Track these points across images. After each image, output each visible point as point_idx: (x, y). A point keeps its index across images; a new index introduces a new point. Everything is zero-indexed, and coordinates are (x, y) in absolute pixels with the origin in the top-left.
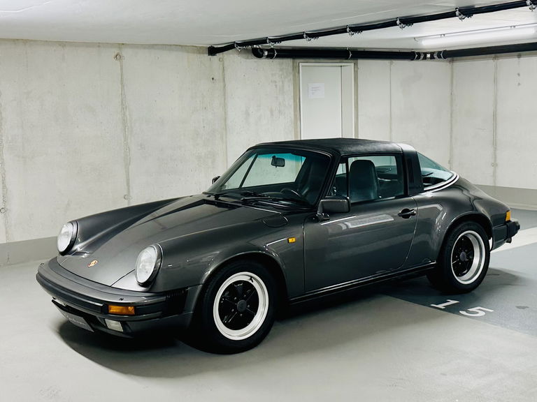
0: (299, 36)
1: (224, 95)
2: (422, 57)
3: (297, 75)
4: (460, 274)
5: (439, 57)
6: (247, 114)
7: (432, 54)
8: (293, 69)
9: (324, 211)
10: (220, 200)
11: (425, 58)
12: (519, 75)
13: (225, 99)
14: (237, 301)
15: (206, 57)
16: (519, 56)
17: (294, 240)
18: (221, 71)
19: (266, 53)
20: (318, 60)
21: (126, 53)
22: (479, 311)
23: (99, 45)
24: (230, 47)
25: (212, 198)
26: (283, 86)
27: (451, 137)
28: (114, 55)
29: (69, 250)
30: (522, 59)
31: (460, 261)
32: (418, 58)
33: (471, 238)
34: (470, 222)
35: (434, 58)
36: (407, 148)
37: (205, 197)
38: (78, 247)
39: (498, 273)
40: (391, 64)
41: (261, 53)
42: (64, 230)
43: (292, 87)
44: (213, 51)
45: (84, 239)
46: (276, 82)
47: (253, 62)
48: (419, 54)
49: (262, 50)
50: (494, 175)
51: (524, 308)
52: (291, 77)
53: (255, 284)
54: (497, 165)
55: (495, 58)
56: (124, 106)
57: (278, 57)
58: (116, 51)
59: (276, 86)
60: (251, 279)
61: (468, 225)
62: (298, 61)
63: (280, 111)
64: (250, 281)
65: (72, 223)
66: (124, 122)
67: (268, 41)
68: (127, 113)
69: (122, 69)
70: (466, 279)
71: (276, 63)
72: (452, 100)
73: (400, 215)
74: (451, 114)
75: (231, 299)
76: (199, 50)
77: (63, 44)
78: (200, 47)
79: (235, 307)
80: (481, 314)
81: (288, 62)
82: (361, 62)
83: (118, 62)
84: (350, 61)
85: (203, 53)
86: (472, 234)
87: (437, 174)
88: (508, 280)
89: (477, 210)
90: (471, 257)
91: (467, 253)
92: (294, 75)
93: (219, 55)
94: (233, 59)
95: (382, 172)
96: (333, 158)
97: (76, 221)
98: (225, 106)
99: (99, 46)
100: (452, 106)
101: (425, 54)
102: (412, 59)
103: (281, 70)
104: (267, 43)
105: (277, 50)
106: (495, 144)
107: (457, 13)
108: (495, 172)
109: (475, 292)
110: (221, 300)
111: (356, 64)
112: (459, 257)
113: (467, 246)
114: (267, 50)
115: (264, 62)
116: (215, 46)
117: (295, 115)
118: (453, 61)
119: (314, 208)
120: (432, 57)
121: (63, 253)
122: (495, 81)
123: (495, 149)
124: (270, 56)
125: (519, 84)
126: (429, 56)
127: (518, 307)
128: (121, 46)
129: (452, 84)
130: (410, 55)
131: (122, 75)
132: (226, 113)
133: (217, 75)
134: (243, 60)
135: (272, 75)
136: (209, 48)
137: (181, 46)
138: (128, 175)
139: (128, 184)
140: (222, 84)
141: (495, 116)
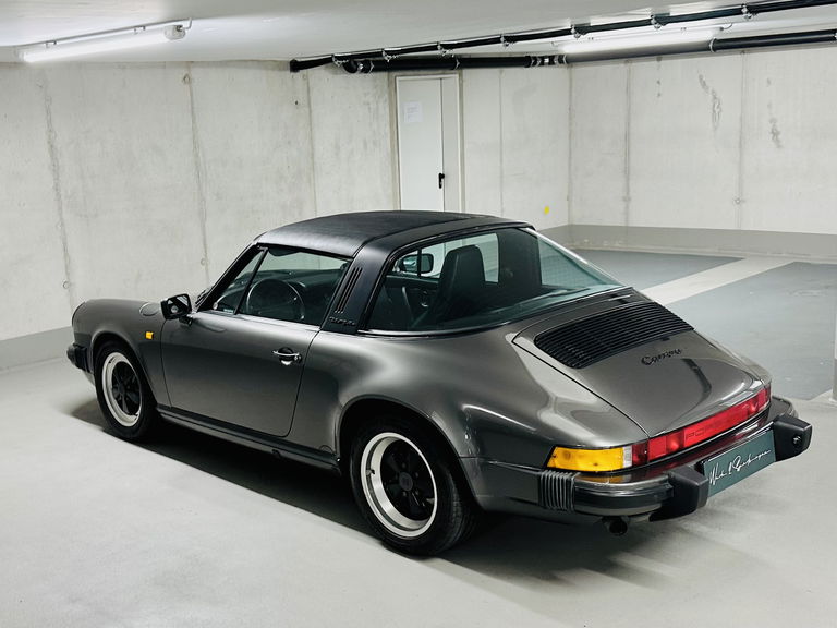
1: (311, 124)
2: (539, 62)
3: (393, 92)
5: (561, 62)
6: (337, 148)
7: (551, 58)
8: (389, 86)
11: (542, 64)
12: (659, 82)
13: (311, 130)
15: (288, 74)
16: (659, 60)
18: (305, 92)
19: (361, 67)
21: (196, 73)
23: (164, 65)
24: (325, 61)
26: (377, 108)
28: (181, 77)
30: (662, 63)
32: (535, 64)
35: (553, 64)
40: (501, 72)
41: (355, 67)
43: (387, 110)
44: (296, 66)
46: (369, 104)
47: (343, 78)
48: (535, 58)
49: (356, 63)
50: (627, 213)
52: (386, 95)
54: (629, 199)
55: (628, 61)
56: (195, 143)
57: (374, 70)
58: (184, 72)
59: (369, 109)
62: (394, 74)
63: (374, 143)
66: (197, 165)
67: (384, 53)
68: (200, 154)
69: (191, 95)
72: (570, 118)
76: (277, 65)
78: (281, 62)
81: (383, 76)
82: (468, 73)
83: (187, 86)
84: (455, 71)
85: (284, 69)
92: (390, 94)
93: (303, 72)
94: (319, 76)
98: (311, 138)
99: (164, 67)
100: (570, 124)
101: (543, 58)
102: (528, 66)
103: (375, 87)
105: (373, 62)
106: (627, 173)
108: (627, 207)
111: (461, 75)
114: (362, 62)
115: (357, 78)
116: (298, 60)
117: (392, 146)
118: (572, 67)
120: (551, 63)
122: (628, 91)
123: (628, 179)
124: (365, 70)
125: (659, 95)
126: (547, 60)
128: (190, 64)
129: (571, 95)
130: (525, 61)
131: (192, 103)
132: (313, 148)
133: (302, 99)
134: (330, 76)
135: (365, 95)
136: (291, 62)
137: (258, 61)
138: (204, 234)
139: (205, 245)
140: (307, 110)
141: (627, 136)
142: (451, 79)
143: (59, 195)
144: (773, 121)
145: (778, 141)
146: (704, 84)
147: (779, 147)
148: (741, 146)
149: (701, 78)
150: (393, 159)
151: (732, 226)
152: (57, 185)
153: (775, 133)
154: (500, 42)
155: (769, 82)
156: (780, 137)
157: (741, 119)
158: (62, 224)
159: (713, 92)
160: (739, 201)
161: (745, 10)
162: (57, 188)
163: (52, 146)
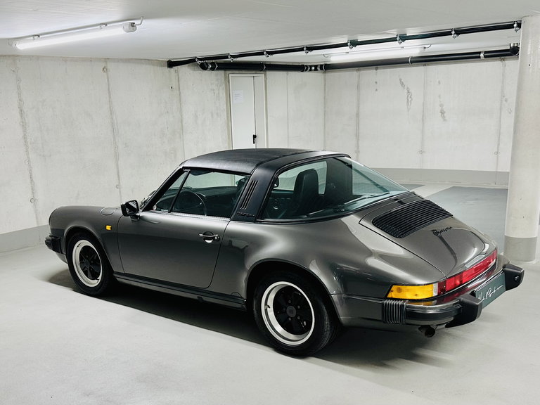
1: (180, 101)
2: (309, 69)
3: (227, 83)
5: (321, 69)
7: (316, 66)
8: (225, 79)
11: (311, 70)
12: (376, 83)
13: (180, 105)
15: (166, 69)
16: (377, 69)
18: (177, 81)
19: (210, 66)
20: (241, 72)
21: (111, 66)
26: (219, 93)
28: (102, 68)
30: (378, 71)
32: (307, 70)
40: (287, 74)
41: (207, 67)
43: (224, 95)
44: (171, 64)
46: (214, 90)
47: (199, 73)
48: (306, 66)
49: (207, 63)
50: (357, 160)
52: (224, 85)
54: (359, 152)
55: (358, 70)
56: (111, 110)
57: (218, 69)
58: (103, 65)
59: (214, 93)
62: (228, 72)
67: (229, 57)
69: (108, 81)
72: (325, 104)
76: (160, 63)
78: (162, 61)
81: (221, 73)
82: (270, 74)
83: (105, 75)
85: (164, 66)
93: (175, 68)
94: (185, 71)
99: (91, 61)
100: (325, 108)
101: (311, 66)
102: (303, 70)
103: (217, 80)
105: (217, 64)
106: (357, 136)
108: (357, 156)
111: (265, 75)
114: (211, 63)
115: (207, 73)
116: (173, 61)
117: (228, 117)
118: (325, 72)
120: (316, 70)
122: (358, 87)
123: (358, 140)
124: (212, 69)
125: (376, 90)
126: (313, 68)
128: (107, 60)
129: (325, 90)
130: (301, 68)
131: (109, 85)
132: (182, 116)
133: (175, 85)
134: (192, 72)
135: (212, 84)
136: (168, 62)
137: (149, 60)
140: (178, 92)
141: (358, 115)
142: (260, 77)
143: (26, 142)
144: (441, 105)
145: (444, 117)
146: (402, 84)
147: (445, 120)
148: (423, 120)
149: (400, 80)
150: (228, 124)
151: (417, 167)
152: (25, 135)
153: (442, 113)
154: (303, 50)
155: (439, 82)
156: (445, 115)
157: (423, 104)
158: (29, 161)
159: (408, 88)
160: (422, 152)
161: (453, 32)
162: (25, 137)
163: (21, 110)
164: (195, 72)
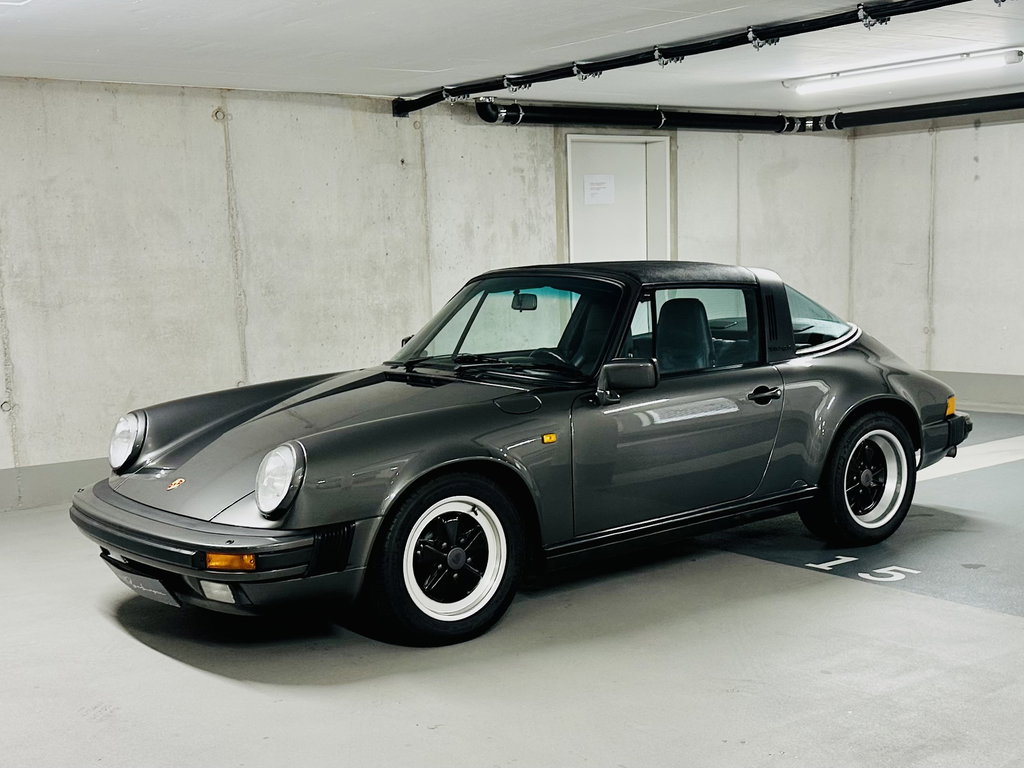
0: (564, 72)
1: (425, 193)
2: (797, 126)
3: (562, 155)
4: (861, 509)
5: (829, 126)
6: (468, 233)
7: (816, 120)
8: (555, 148)
9: (610, 386)
10: (415, 372)
11: (803, 129)
12: (976, 159)
13: (426, 201)
14: (447, 550)
15: (389, 119)
16: (977, 124)
17: (553, 438)
18: (418, 146)
19: (503, 113)
20: (604, 130)
21: (236, 108)
22: (894, 573)
23: (182, 91)
24: (434, 97)
25: (401, 370)
26: (536, 179)
27: (850, 279)
28: (212, 110)
29: (130, 465)
30: (983, 129)
31: (861, 486)
32: (791, 128)
33: (881, 443)
34: (879, 414)
35: (820, 129)
36: (766, 275)
37: (388, 369)
38: (147, 459)
39: (929, 513)
40: (739, 140)
41: (494, 113)
42: (120, 428)
43: (552, 182)
44: (401, 107)
45: (160, 444)
46: (522, 171)
47: (480, 130)
48: (792, 120)
49: (495, 107)
50: (929, 351)
51: (976, 567)
52: (551, 161)
53: (480, 519)
54: (933, 331)
55: (933, 128)
56: (232, 209)
57: (527, 120)
58: (216, 104)
59: (523, 178)
60: (473, 510)
61: (877, 418)
62: (564, 130)
63: (530, 227)
64: (472, 514)
65: (135, 413)
66: (234, 240)
67: (505, 83)
68: (240, 226)
69: (227, 139)
70: (872, 520)
71: (523, 133)
72: (852, 211)
73: (750, 397)
74: (851, 238)
75: (437, 545)
76: (373, 105)
77: (111, 88)
78: (378, 100)
79: (444, 561)
80: (898, 577)
81: (544, 133)
82: (685, 137)
83: (220, 126)
84: (661, 132)
85: (383, 111)
86: (883, 436)
87: (820, 327)
88: (947, 524)
89: (895, 393)
90: (881, 480)
91: (873, 472)
92: (557, 159)
93: (414, 115)
94: (440, 125)
95: (720, 329)
96: (627, 288)
97: (144, 412)
98: (426, 214)
99: (183, 94)
100: (852, 221)
101: (803, 120)
102: (779, 130)
103: (534, 147)
104: (503, 87)
105: (524, 108)
106: (929, 292)
107: (861, 14)
108: (929, 344)
109: (888, 542)
110: (417, 547)
111: (673, 139)
112: (859, 479)
113: (875, 460)
114: (505, 107)
115: (500, 132)
116: (407, 99)
117: (559, 235)
118: (854, 135)
119: (592, 382)
120: (816, 128)
121: (120, 471)
122: (933, 171)
123: (931, 301)
124: (511, 120)
125: (977, 177)
126: (809, 124)
127: (965, 566)
128: (225, 92)
129: (853, 179)
130: (774, 123)
131: (228, 150)
132: (428, 228)
133: (411, 154)
134: (459, 126)
135: (516, 156)
136: (394, 102)
137: (341, 96)
138: (243, 344)
139: (244, 361)
140: (419, 172)
141: (931, 238)
142: (661, 141)
150: (560, 251)
164: (469, 127)
